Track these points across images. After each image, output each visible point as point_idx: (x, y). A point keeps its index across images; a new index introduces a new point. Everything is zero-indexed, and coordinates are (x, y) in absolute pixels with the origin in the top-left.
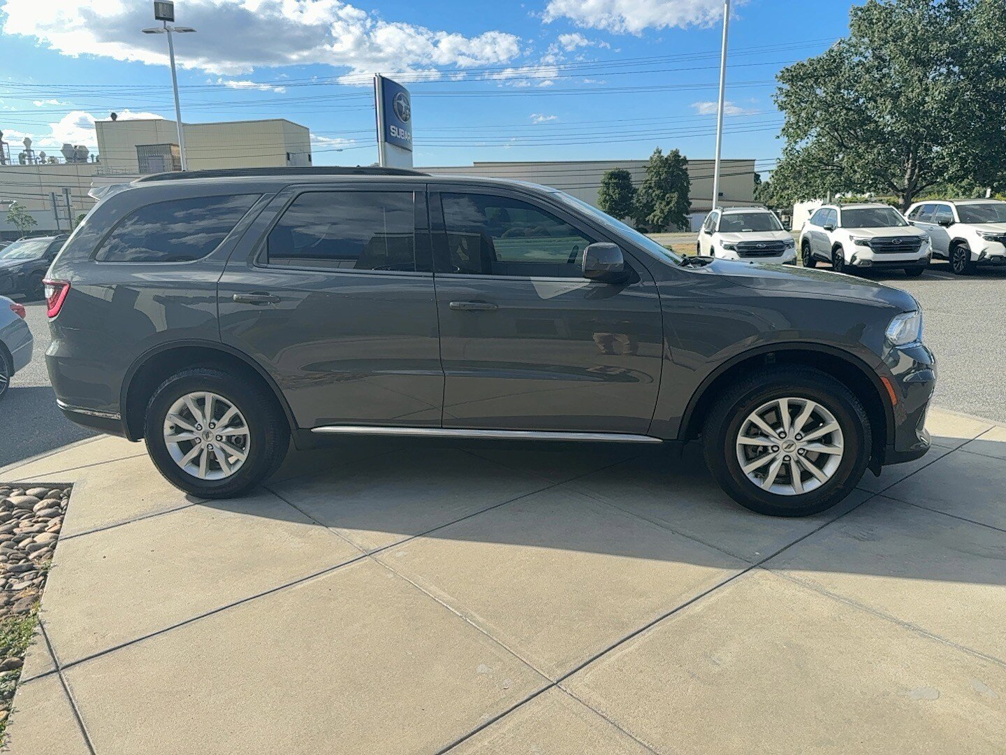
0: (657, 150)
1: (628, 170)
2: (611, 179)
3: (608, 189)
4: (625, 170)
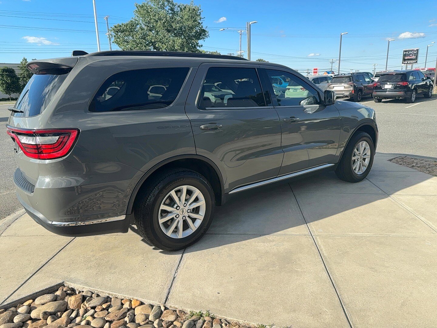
0: (24, 58)
1: (13, 68)
2: (3, 72)
3: (3, 77)
4: (10, 68)
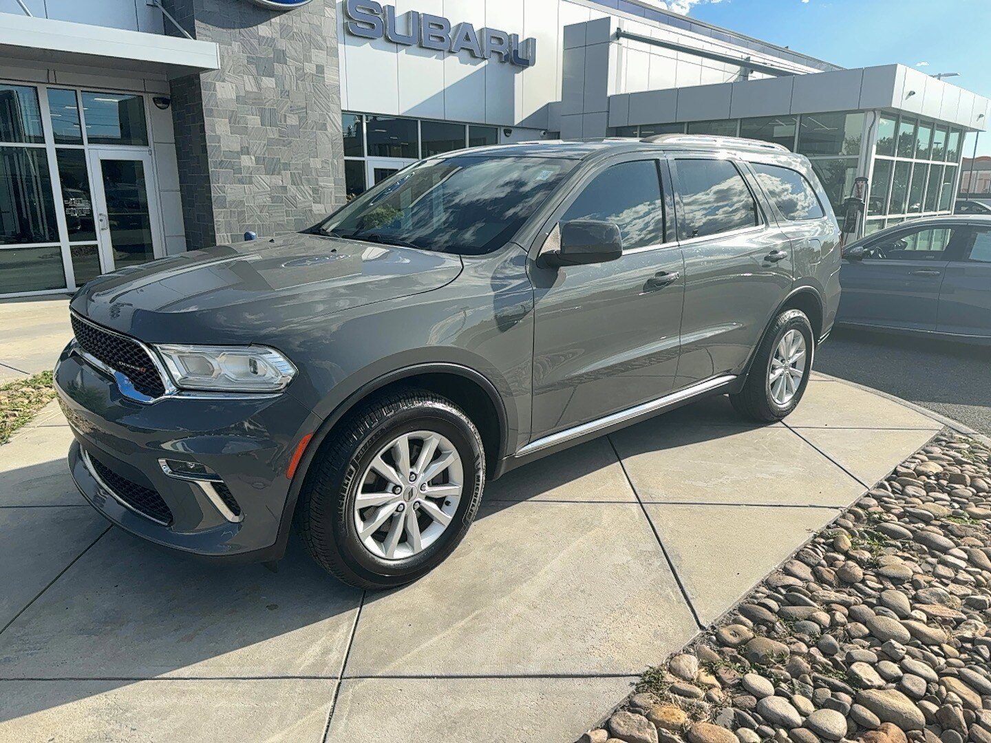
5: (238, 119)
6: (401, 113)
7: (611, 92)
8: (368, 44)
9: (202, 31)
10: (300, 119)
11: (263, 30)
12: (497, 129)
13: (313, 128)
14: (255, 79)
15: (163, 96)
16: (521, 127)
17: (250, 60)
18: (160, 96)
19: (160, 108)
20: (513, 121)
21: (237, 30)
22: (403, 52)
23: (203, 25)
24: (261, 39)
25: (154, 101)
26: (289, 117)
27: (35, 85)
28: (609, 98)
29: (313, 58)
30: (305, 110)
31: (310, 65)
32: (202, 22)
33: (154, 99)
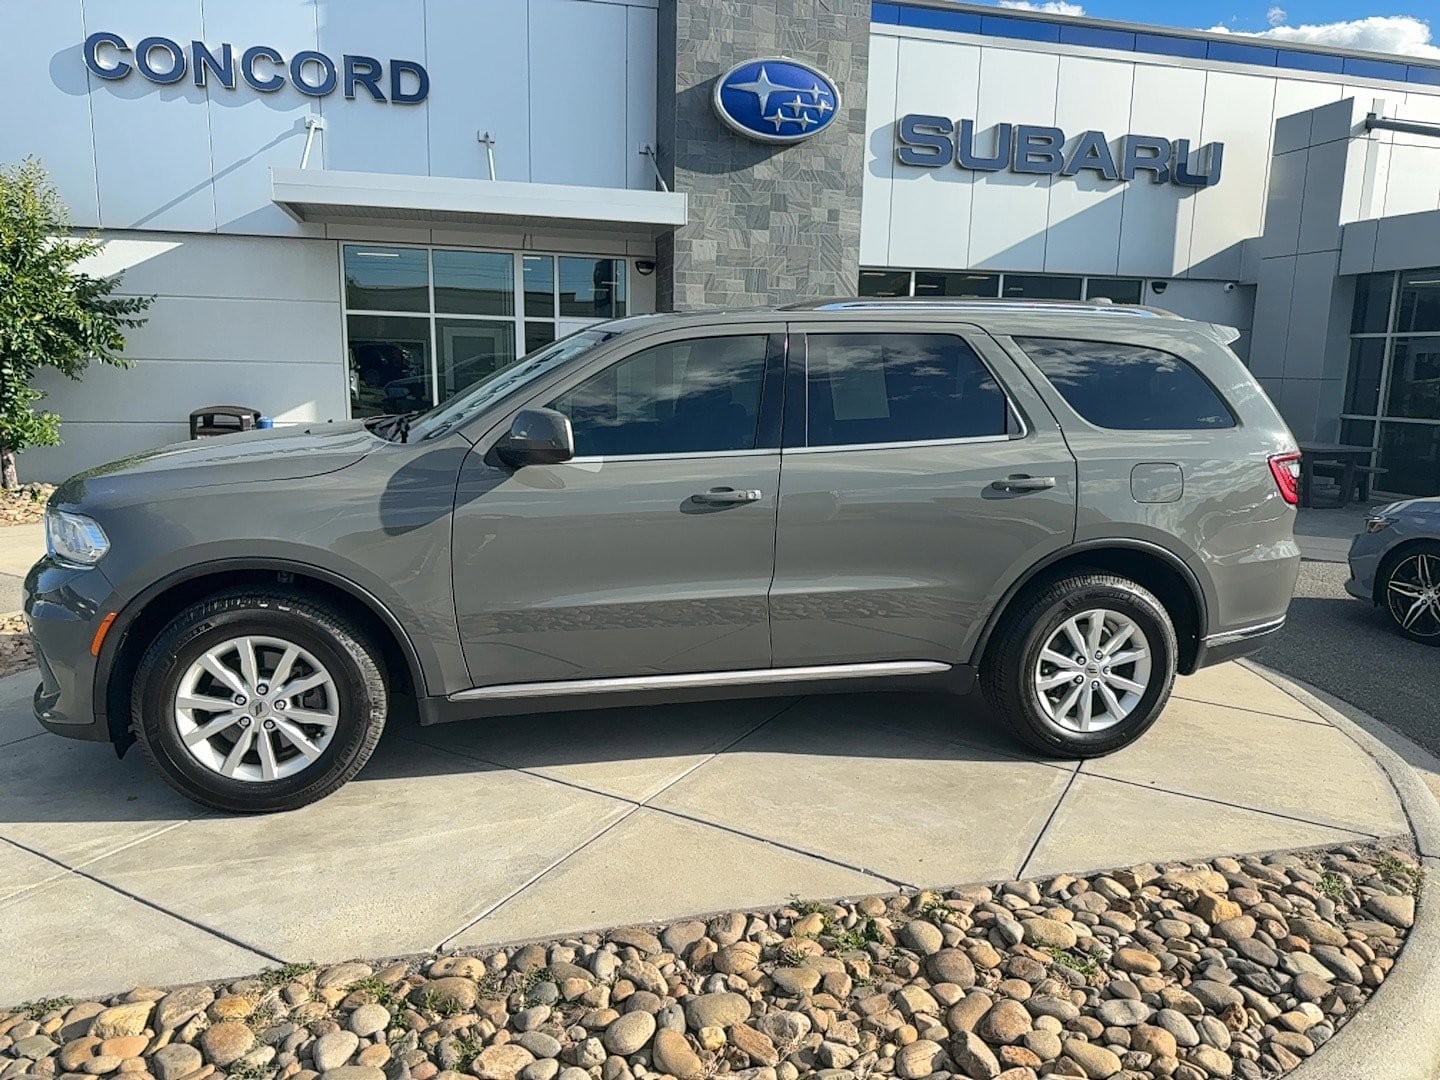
5: (716, 284)
6: (970, 267)
7: (1345, 218)
8: (928, 174)
9: (682, 179)
10: (799, 281)
11: (761, 171)
12: (1140, 283)
13: (816, 291)
14: (743, 233)
15: (647, 259)
16: (1186, 278)
17: (739, 210)
18: (643, 259)
19: (641, 273)
20: (1171, 272)
21: (726, 175)
22: (982, 181)
23: (684, 172)
24: (755, 183)
25: (637, 266)
26: (784, 279)
27: (511, 252)
28: (1343, 227)
29: (825, 200)
30: (806, 270)
31: (819, 210)
32: (684, 168)
33: (637, 263)
